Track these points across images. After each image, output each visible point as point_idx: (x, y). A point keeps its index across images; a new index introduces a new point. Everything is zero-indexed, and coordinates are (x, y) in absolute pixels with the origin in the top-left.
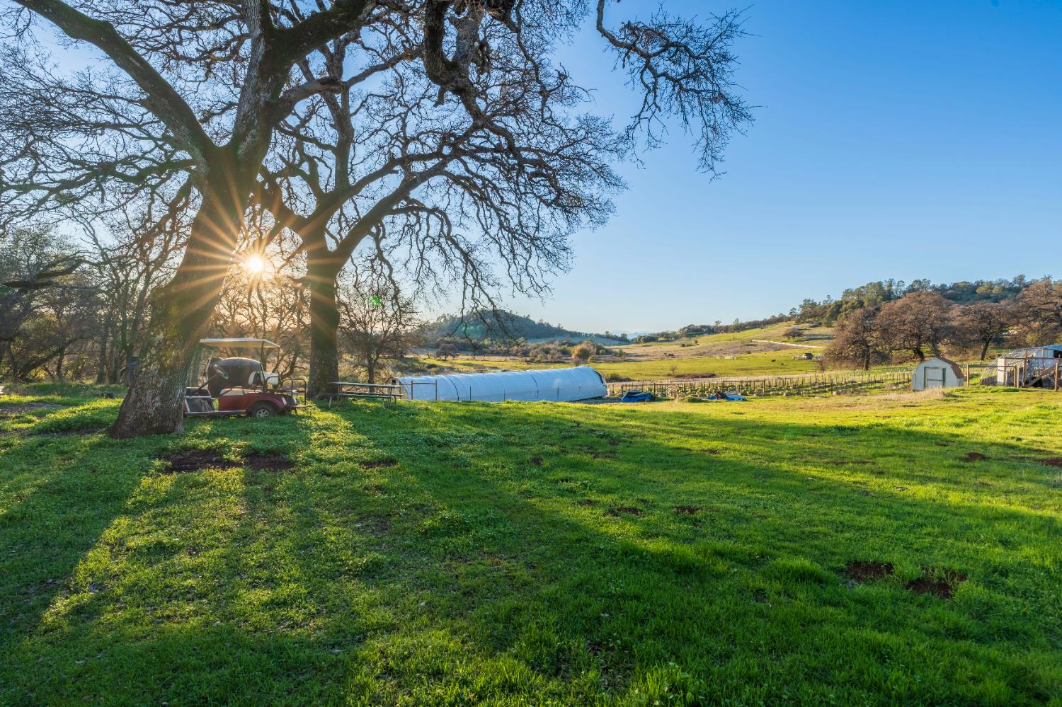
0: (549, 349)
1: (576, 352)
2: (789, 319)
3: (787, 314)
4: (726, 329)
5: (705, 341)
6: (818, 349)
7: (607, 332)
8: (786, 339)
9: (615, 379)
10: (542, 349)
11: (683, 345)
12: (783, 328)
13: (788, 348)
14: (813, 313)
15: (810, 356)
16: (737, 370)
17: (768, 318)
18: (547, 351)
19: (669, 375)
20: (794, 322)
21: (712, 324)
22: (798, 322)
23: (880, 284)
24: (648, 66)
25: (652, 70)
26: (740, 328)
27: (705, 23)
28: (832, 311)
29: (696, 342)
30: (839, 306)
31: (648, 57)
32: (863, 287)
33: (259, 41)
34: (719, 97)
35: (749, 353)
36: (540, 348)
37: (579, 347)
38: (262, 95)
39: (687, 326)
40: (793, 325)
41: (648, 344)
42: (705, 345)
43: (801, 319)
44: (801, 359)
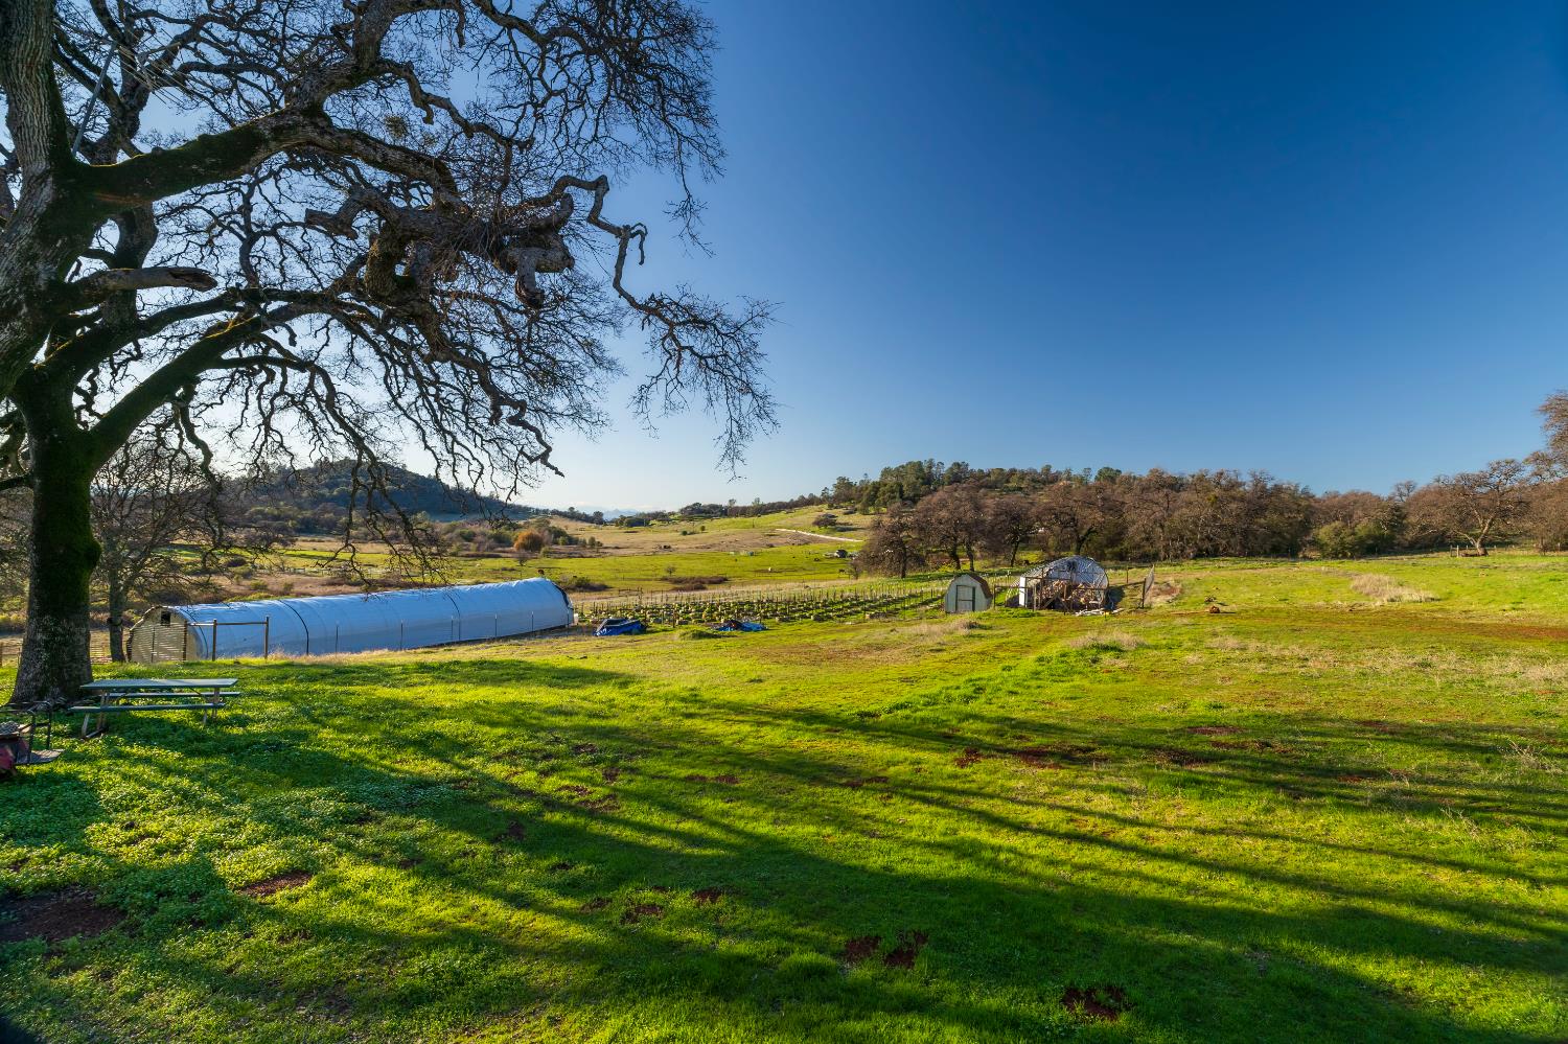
0: (474, 535)
1: (520, 541)
2: (821, 502)
3: (818, 495)
4: (744, 512)
5: (716, 528)
6: (854, 543)
7: (572, 509)
8: (817, 528)
9: (584, 586)
10: (461, 535)
11: (685, 533)
12: (813, 513)
13: (816, 540)
14: (846, 494)
15: (843, 553)
16: (756, 571)
17: (796, 499)
18: (469, 538)
19: (664, 579)
20: (826, 506)
21: (725, 503)
22: (831, 507)
23: (920, 463)
24: (671, 335)
25: (674, 339)
26: (761, 510)
27: (735, 312)
28: (868, 494)
29: (703, 528)
30: (876, 487)
31: (671, 325)
32: (903, 467)
33: (44, 181)
34: (747, 388)
35: (772, 546)
36: (458, 531)
37: (524, 533)
38: (40, 267)
39: (690, 504)
40: (825, 510)
41: (634, 528)
42: (715, 532)
43: (833, 502)
44: (832, 558)
